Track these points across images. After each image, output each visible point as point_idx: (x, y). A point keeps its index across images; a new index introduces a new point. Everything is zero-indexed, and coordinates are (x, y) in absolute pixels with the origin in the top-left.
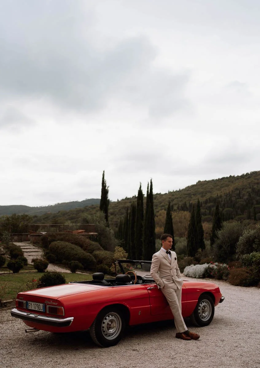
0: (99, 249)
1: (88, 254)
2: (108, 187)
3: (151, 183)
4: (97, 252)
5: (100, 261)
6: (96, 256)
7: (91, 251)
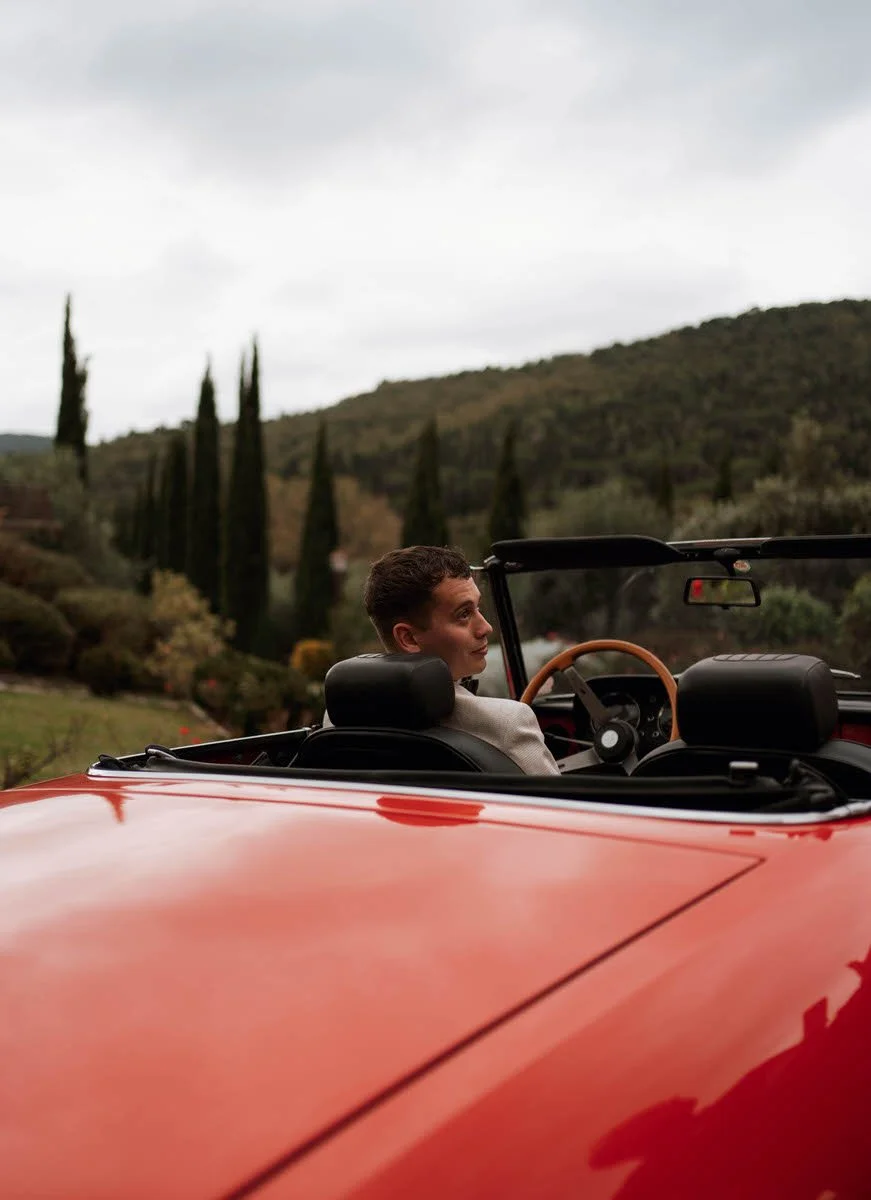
0: (79, 583)
1: (34, 601)
2: (87, 359)
3: (255, 350)
4: (74, 596)
5: (92, 632)
6: (70, 612)
7: (48, 591)
